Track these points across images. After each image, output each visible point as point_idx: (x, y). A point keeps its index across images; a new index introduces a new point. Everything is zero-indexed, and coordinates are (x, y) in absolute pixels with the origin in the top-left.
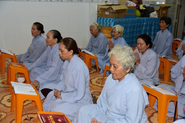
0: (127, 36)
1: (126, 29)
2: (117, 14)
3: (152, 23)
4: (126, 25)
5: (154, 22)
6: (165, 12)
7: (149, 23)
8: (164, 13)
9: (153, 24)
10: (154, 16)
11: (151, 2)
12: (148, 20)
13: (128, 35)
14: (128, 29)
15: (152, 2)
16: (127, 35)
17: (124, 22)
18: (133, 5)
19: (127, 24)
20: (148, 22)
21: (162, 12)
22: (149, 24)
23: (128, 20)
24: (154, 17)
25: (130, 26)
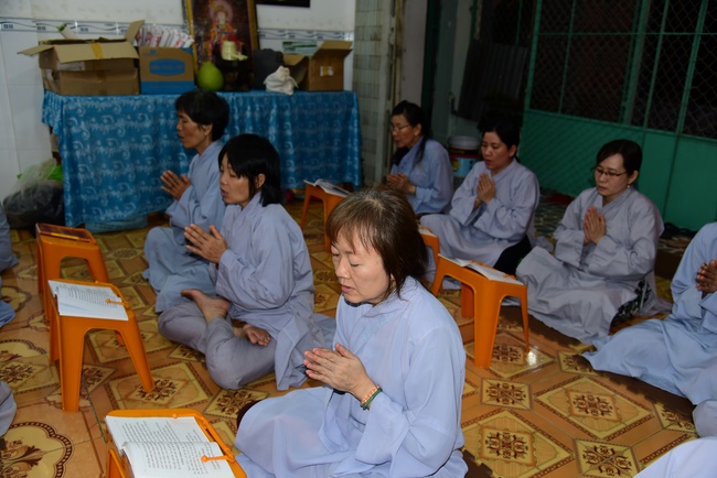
0: (141, 168)
1: (133, 140)
2: (96, 81)
3: (268, 116)
4: (132, 124)
5: (274, 111)
6: (331, 73)
7: (248, 114)
8: (327, 76)
9: (272, 119)
10: (276, 87)
11: (305, 33)
12: (245, 103)
13: (149, 163)
14: (144, 141)
15: (310, 32)
16: (143, 163)
17: (118, 110)
18: (177, 43)
19: (134, 119)
20: (246, 109)
21: (319, 72)
22: (253, 118)
23: (138, 103)
24: (277, 90)
25: (152, 125)
